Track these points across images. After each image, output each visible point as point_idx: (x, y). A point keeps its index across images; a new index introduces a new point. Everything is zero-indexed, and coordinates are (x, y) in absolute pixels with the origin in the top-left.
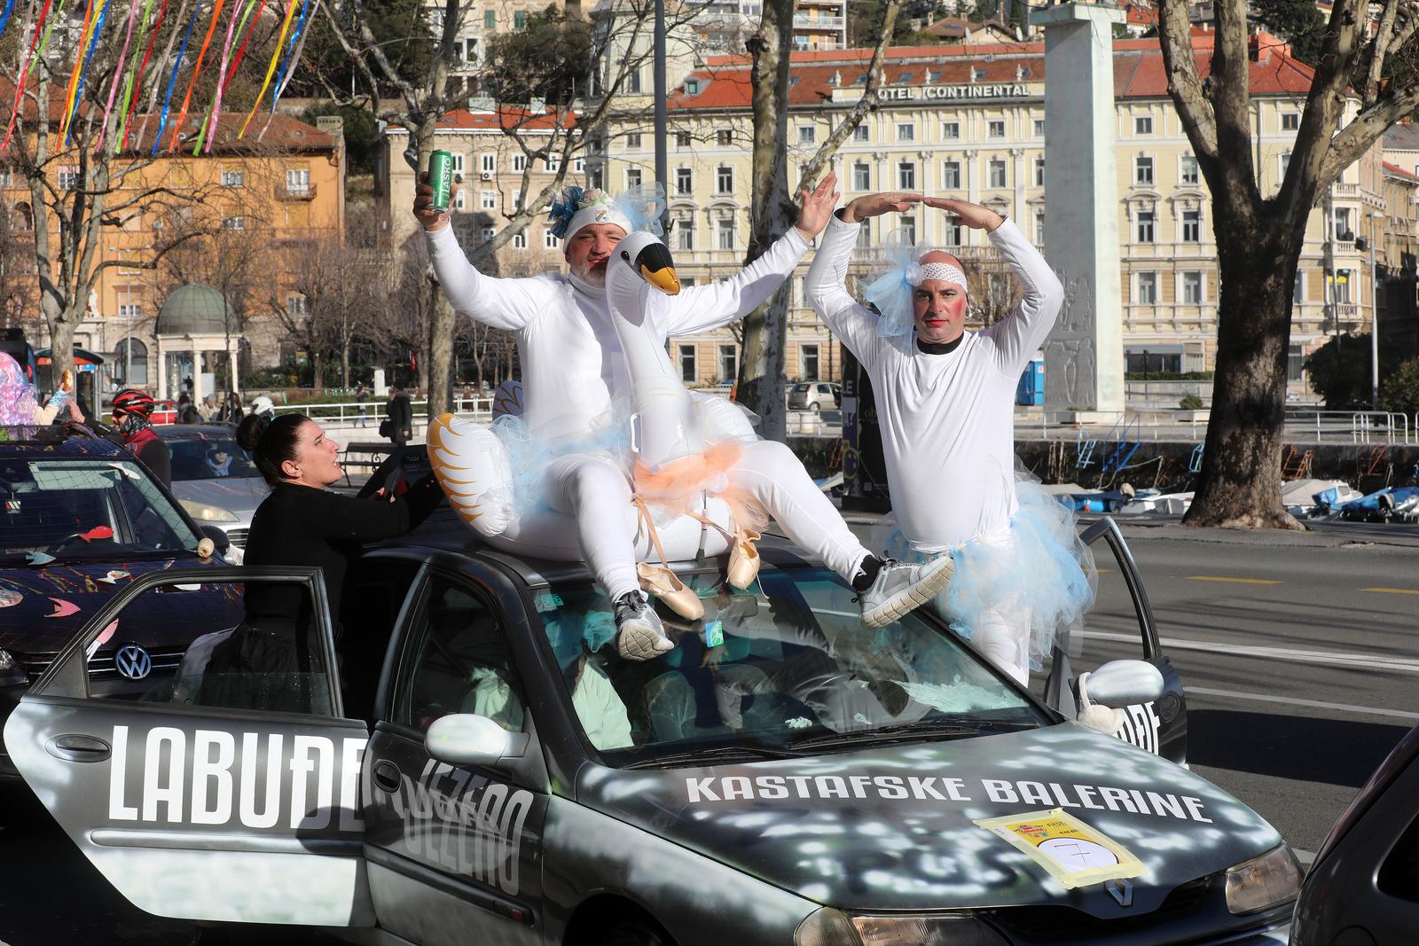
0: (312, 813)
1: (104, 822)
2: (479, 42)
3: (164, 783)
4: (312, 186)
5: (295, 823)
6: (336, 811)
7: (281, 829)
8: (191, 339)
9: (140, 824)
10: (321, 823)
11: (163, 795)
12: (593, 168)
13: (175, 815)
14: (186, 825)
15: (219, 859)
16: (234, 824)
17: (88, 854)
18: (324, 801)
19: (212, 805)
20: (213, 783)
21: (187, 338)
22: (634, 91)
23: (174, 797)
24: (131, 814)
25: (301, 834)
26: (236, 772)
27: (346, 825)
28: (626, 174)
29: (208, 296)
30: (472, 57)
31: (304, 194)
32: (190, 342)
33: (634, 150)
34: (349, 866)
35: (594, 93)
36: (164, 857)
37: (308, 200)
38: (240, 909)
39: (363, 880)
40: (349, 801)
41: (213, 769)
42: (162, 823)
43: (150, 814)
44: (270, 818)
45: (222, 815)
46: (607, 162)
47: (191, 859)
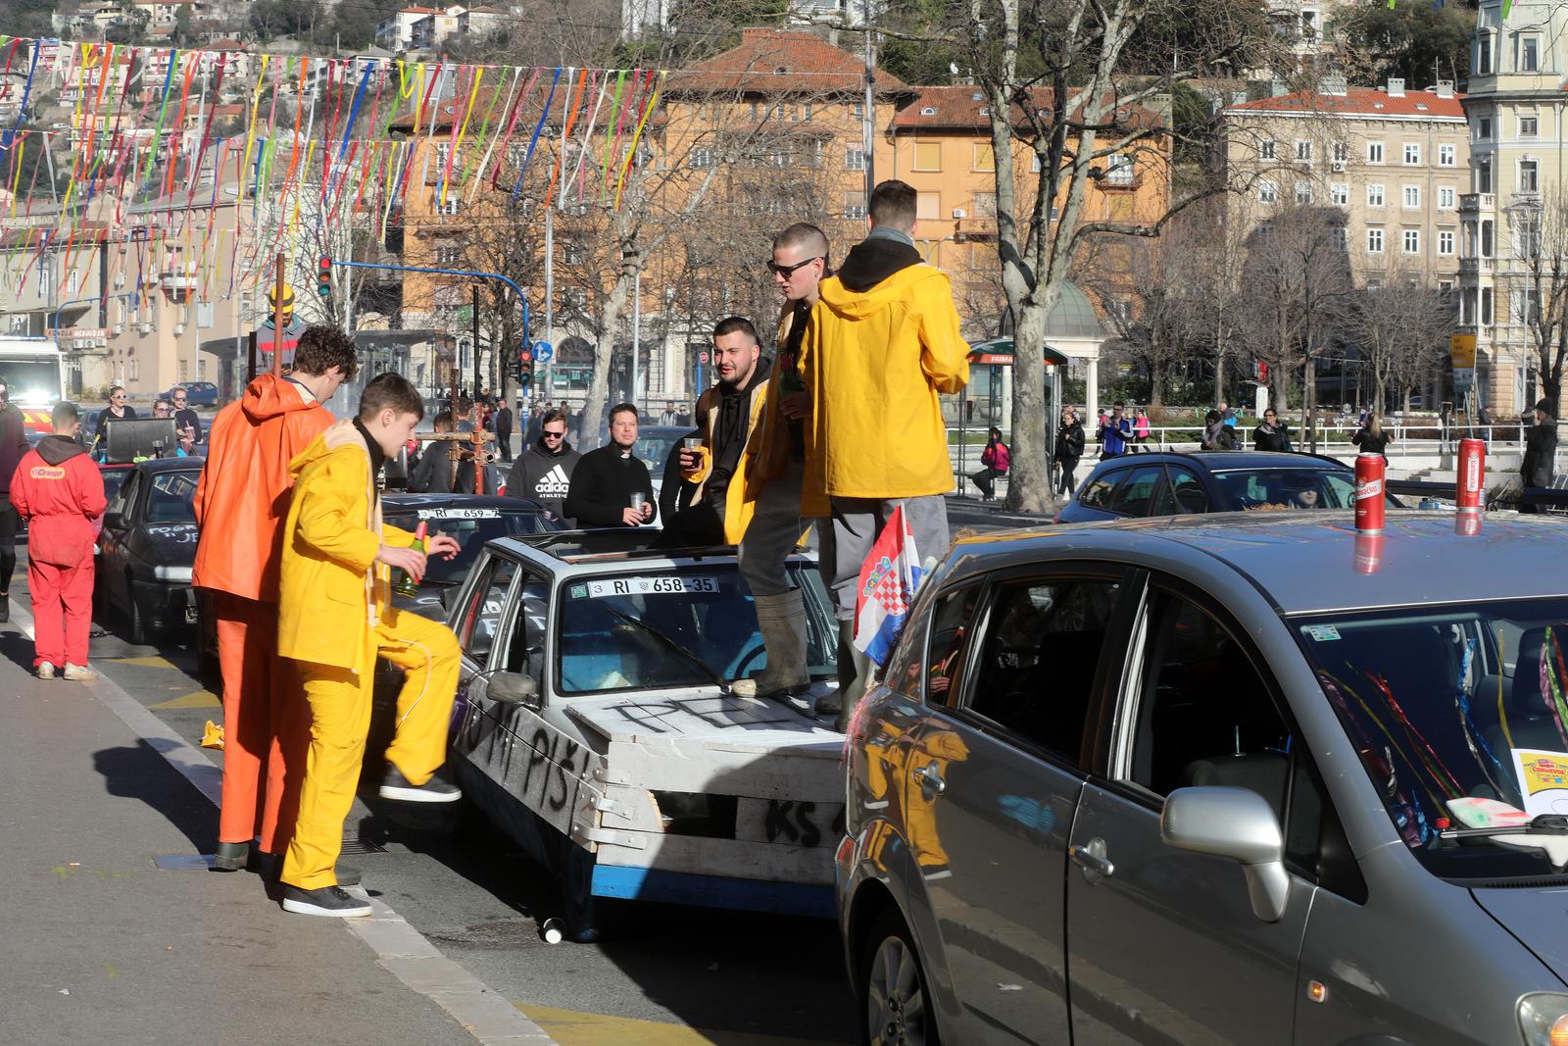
2: (1317, 15)
4: (1137, 174)
12: (1481, 158)
22: (1529, 69)
28: (1518, 166)
29: (1065, 291)
30: (1310, 34)
31: (1127, 182)
33: (1528, 138)
35: (1482, 71)
37: (1133, 189)
46: (1497, 150)
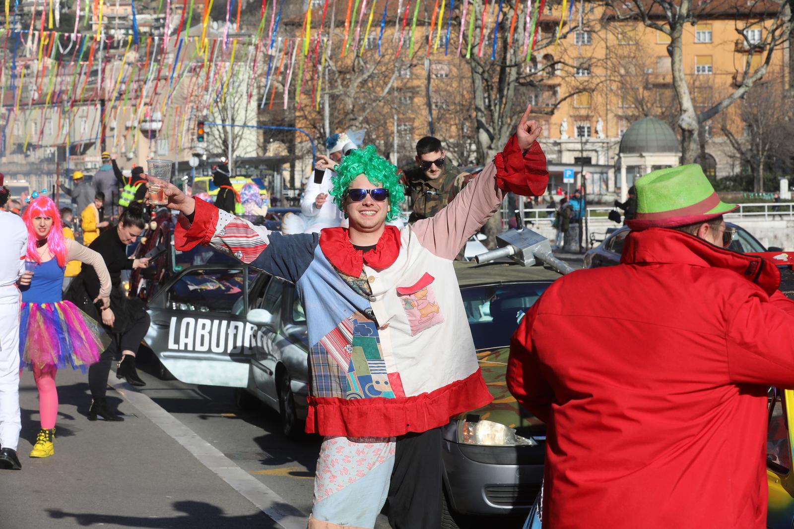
0: (235, 347)
1: (166, 349)
3: (187, 336)
5: (229, 351)
6: (243, 347)
7: (225, 353)
8: (644, 157)
9: (178, 351)
10: (238, 351)
11: (186, 341)
13: (190, 348)
14: (194, 351)
15: (204, 363)
16: (209, 351)
17: (162, 361)
18: (239, 344)
19: (202, 344)
20: (203, 336)
21: (641, 156)
23: (190, 341)
24: (175, 347)
25: (231, 355)
26: (210, 333)
27: (246, 352)
29: (657, 126)
32: (643, 159)
34: (246, 366)
36: (186, 362)
37: (760, 51)
38: (212, 380)
39: (251, 372)
40: (247, 344)
41: (203, 332)
42: (186, 350)
43: (182, 347)
44: (221, 349)
45: (205, 348)
47: (195, 363)
